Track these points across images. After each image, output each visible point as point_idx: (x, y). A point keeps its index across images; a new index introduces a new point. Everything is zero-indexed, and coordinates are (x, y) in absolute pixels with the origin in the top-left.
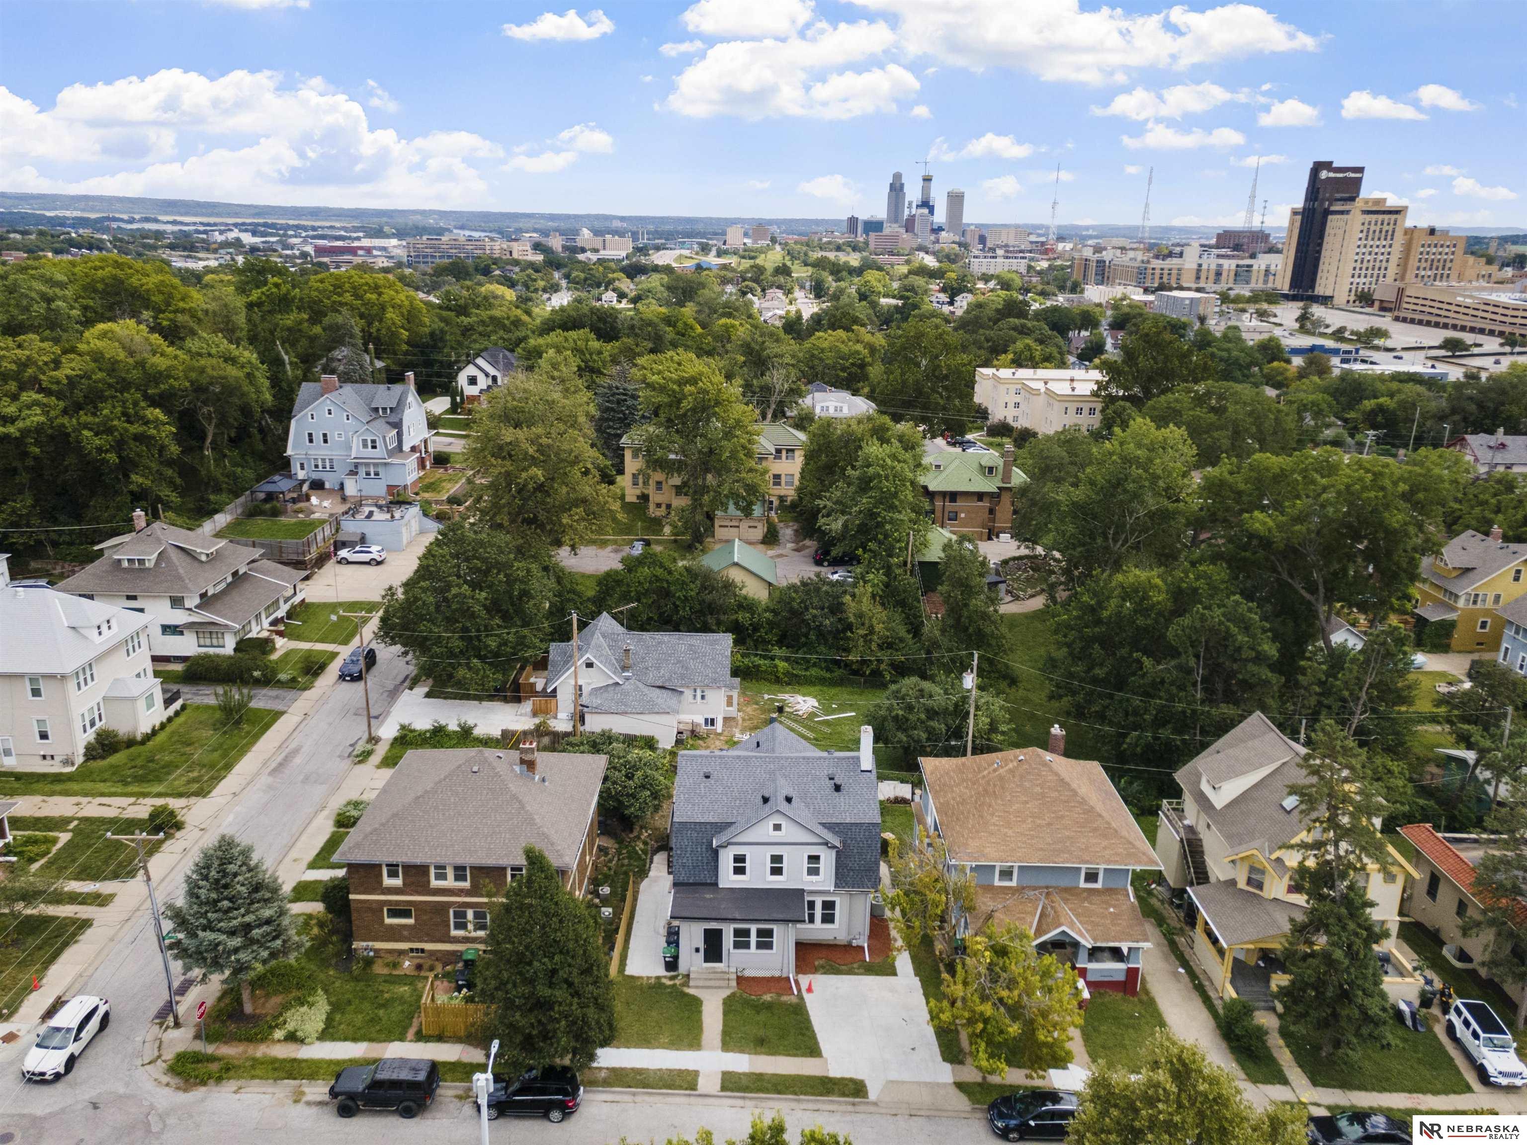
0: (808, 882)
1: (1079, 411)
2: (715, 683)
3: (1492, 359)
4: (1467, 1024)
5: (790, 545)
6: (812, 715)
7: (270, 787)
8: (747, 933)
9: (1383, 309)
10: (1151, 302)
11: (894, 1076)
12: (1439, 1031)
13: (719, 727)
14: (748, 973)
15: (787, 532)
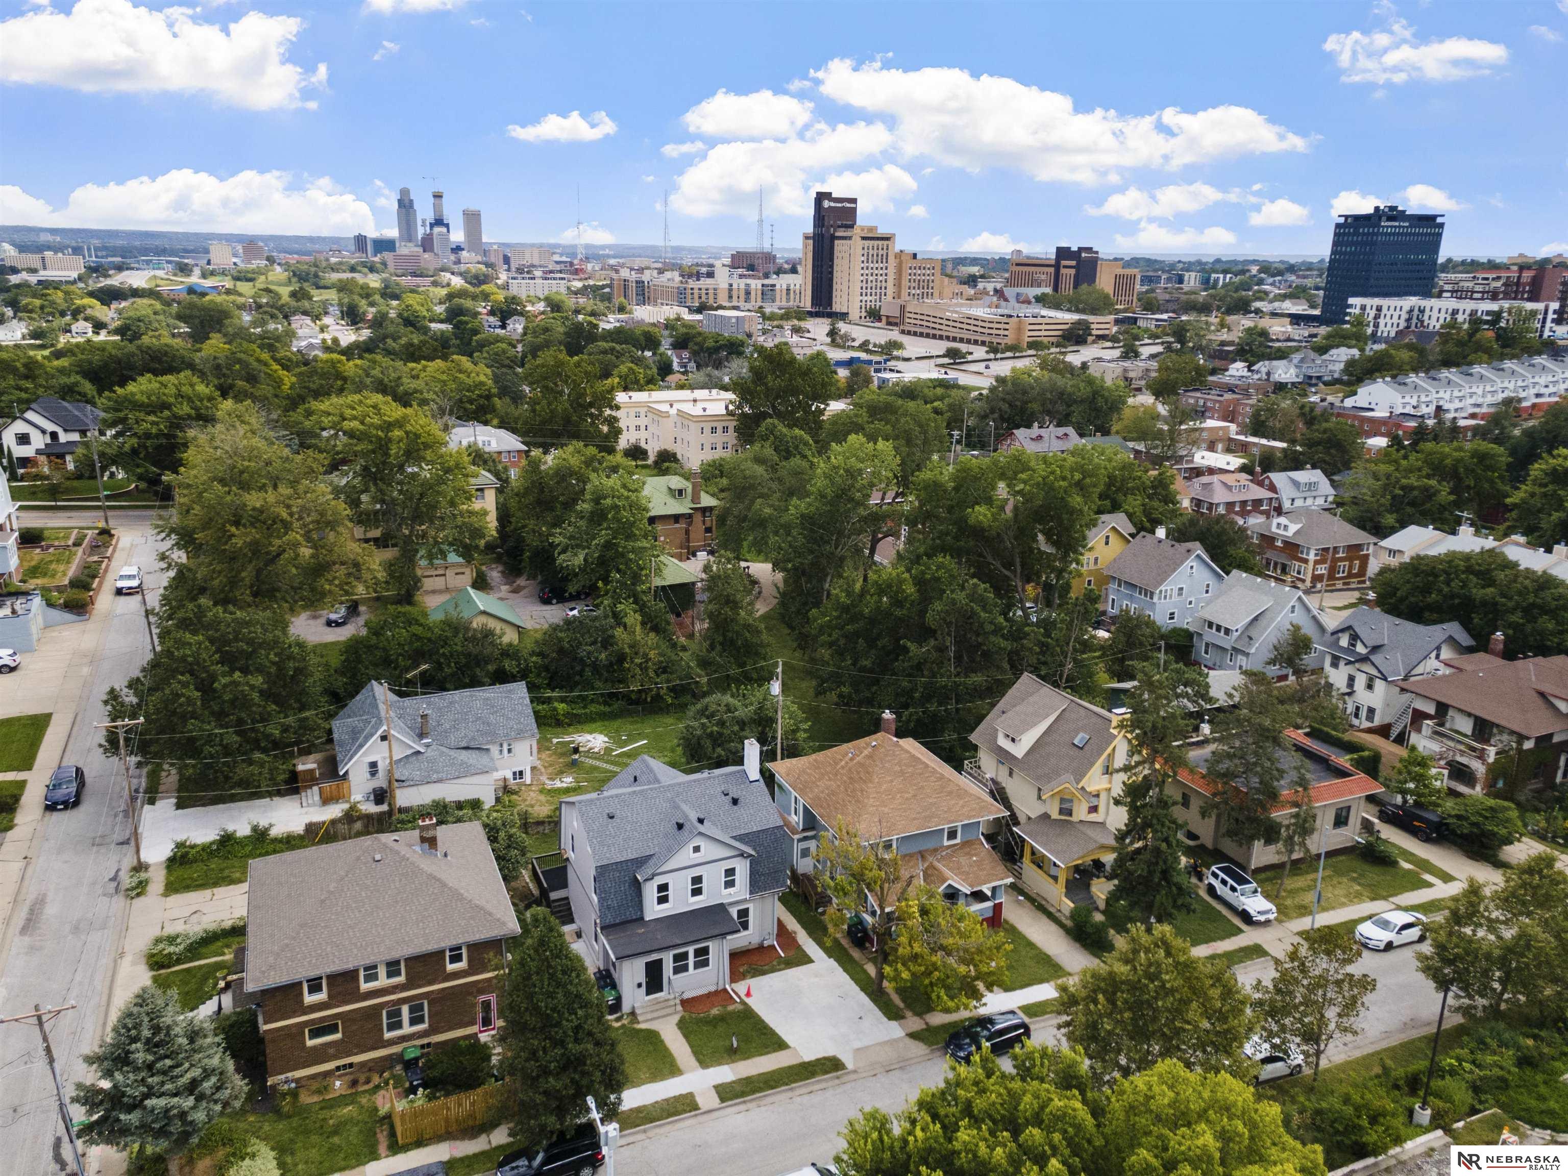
0: (727, 896)
1: (714, 430)
2: (520, 735)
3: (983, 364)
4: (1224, 882)
5: (505, 588)
6: (608, 750)
7: (32, 949)
8: (685, 956)
9: (889, 323)
10: (699, 321)
11: (858, 1044)
12: (1203, 893)
13: (528, 778)
14: (688, 995)
15: (494, 574)
